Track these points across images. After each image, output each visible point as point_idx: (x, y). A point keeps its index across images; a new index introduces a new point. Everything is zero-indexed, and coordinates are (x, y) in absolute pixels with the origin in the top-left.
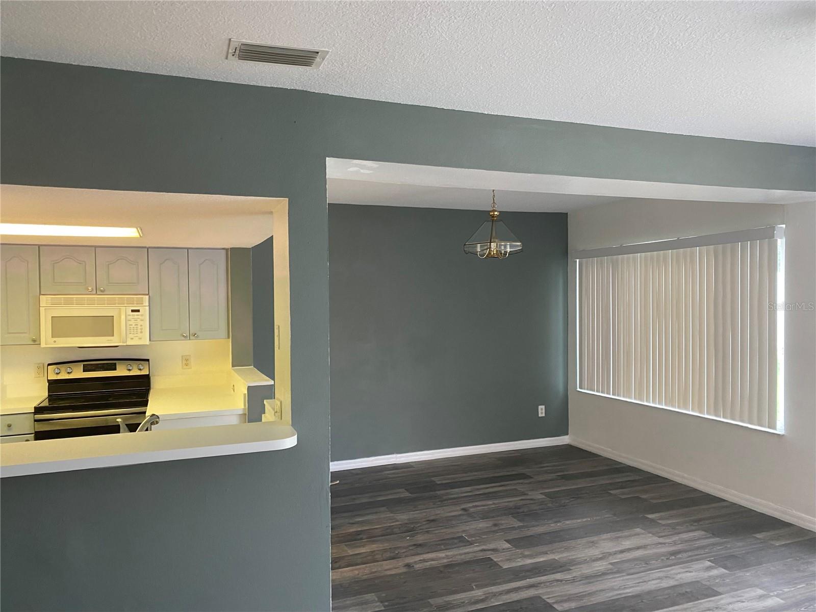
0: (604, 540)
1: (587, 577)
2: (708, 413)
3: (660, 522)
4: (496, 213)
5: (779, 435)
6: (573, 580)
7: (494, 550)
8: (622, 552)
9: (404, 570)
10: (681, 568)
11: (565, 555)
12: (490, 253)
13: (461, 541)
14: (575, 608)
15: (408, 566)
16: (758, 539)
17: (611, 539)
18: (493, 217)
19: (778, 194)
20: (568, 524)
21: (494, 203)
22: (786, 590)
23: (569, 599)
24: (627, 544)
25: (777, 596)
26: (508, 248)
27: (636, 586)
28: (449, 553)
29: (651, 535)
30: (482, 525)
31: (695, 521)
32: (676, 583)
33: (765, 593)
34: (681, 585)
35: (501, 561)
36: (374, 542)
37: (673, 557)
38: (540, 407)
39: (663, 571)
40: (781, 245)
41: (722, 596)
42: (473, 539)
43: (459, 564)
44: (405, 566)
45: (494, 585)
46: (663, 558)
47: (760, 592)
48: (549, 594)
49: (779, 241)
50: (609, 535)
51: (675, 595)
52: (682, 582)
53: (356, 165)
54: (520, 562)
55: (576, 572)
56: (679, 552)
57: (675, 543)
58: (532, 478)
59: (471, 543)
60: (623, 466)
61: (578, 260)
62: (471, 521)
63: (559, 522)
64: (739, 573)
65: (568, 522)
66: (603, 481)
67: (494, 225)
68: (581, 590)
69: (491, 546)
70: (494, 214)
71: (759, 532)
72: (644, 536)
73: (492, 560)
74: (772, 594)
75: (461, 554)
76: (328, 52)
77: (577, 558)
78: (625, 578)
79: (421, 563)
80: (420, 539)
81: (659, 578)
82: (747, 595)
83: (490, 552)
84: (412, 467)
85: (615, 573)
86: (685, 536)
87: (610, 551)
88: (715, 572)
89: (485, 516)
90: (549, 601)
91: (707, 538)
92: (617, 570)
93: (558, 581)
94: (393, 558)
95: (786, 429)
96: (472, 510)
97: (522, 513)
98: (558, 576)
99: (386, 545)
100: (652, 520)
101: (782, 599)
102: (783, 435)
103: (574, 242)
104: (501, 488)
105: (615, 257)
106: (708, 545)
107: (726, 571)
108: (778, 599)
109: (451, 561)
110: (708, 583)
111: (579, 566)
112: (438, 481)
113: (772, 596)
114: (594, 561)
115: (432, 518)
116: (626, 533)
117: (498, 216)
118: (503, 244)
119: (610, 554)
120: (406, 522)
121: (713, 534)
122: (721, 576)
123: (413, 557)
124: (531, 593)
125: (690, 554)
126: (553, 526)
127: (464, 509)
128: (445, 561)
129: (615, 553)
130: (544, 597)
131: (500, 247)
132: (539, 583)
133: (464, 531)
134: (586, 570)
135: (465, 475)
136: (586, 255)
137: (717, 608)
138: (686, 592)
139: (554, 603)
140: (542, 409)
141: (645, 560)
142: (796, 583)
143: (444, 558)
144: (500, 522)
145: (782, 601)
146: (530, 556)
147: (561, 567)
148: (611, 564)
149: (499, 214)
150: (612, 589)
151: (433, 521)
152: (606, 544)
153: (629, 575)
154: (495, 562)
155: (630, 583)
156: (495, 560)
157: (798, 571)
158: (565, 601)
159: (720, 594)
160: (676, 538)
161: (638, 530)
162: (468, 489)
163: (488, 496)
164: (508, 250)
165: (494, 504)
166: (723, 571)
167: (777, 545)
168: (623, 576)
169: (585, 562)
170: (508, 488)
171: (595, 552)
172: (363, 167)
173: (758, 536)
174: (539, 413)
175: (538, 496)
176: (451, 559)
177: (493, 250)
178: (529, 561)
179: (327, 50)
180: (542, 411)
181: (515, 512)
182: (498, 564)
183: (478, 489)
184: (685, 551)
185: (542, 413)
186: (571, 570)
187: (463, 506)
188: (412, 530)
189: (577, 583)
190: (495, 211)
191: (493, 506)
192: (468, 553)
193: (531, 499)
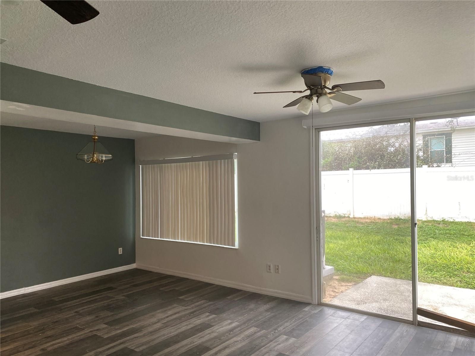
0: (159, 313)
1: (151, 332)
2: (207, 242)
3: (185, 299)
4: (96, 137)
5: (236, 249)
6: (144, 335)
7: (97, 330)
8: (167, 317)
9: (40, 353)
10: (196, 318)
11: (138, 324)
12: (92, 160)
13: (77, 329)
14: (146, 348)
15: (43, 350)
16: (229, 299)
17: (162, 312)
18: (94, 139)
19: (234, 139)
20: (139, 309)
21: (95, 131)
22: (240, 318)
23: (143, 344)
24: (170, 313)
25: (236, 322)
26: (104, 157)
27: (176, 331)
28: (70, 337)
29: (181, 306)
30: (89, 318)
31: (201, 296)
32: (194, 326)
33: (232, 321)
34: (196, 326)
35: (103, 335)
36: (15, 342)
37: (192, 314)
38: (120, 249)
39: (188, 322)
40: (236, 161)
41: (215, 327)
42: (84, 327)
43: (77, 342)
44: (41, 350)
45: (99, 348)
46: (187, 316)
47: (229, 321)
48: (131, 345)
49: (235, 160)
50: (161, 310)
51: (194, 331)
52: (197, 324)
53: (15, 105)
54: (113, 333)
55: (145, 332)
56: (195, 311)
57: (193, 308)
58: (116, 289)
59: (83, 329)
60: (165, 275)
61: (141, 166)
62: (81, 318)
63: (134, 308)
64: (221, 315)
65: (138, 308)
66: (156, 284)
67: (95, 144)
68: (148, 339)
69: (96, 328)
70: (95, 138)
71: (229, 296)
72: (178, 307)
73: (97, 335)
74: (234, 321)
75: (77, 336)
76: (6, 40)
77: (145, 325)
78: (170, 328)
79: (51, 346)
80: (49, 333)
81: (186, 325)
82: (224, 324)
83: (95, 331)
84: (37, 294)
85: (165, 327)
86: (197, 304)
87: (162, 317)
88: (211, 317)
89: (90, 313)
90: (132, 348)
91: (207, 303)
92: (166, 326)
93: (136, 337)
94: (32, 348)
95: (239, 246)
96: (81, 311)
97: (112, 307)
98: (136, 335)
99: (25, 342)
100: (182, 300)
101: (238, 322)
102: (238, 249)
103: (138, 155)
104: (98, 297)
105: (161, 165)
106: (208, 306)
107: (216, 316)
108: (237, 323)
109: (71, 341)
110: (208, 323)
111: (146, 328)
112: (56, 299)
113: (234, 322)
114: (154, 324)
115: (55, 320)
116: (169, 307)
117: (97, 139)
118: (100, 155)
119: (162, 319)
120: (37, 326)
121: (210, 301)
122: (214, 318)
123: (46, 344)
124: (122, 346)
125: (200, 311)
126: (131, 311)
127: (76, 312)
128: (68, 342)
129: (164, 318)
130: (129, 347)
131: (99, 157)
132: (126, 341)
133: (78, 324)
134: (150, 329)
135: (74, 293)
136: (145, 163)
137: (212, 332)
138: (199, 328)
139: (135, 349)
140: (120, 250)
141: (180, 318)
142: (244, 315)
143: (67, 340)
144: (99, 315)
145: (239, 323)
146: (120, 329)
147: (137, 330)
148: (163, 324)
149: (98, 138)
150: (164, 335)
151: (57, 322)
152: (160, 315)
153: (172, 327)
154: (99, 336)
155: (173, 330)
156: (99, 335)
157: (244, 309)
158: (141, 346)
159: (213, 326)
160: (193, 305)
161: (175, 305)
162: (78, 300)
163: (90, 302)
164: (104, 159)
165: (95, 306)
166: (214, 316)
167: (236, 300)
168: (169, 328)
169: (149, 325)
170: (102, 296)
171: (154, 320)
172: (19, 106)
173: (229, 298)
174: (119, 252)
175: (121, 297)
176: (71, 340)
177: (95, 158)
178: (119, 331)
179: (5, 39)
180: (120, 251)
181: (108, 308)
182: (101, 337)
183: (84, 300)
184: (198, 310)
185: (121, 252)
186: (142, 331)
187: (75, 311)
188: (43, 329)
189: (146, 336)
190: (95, 136)
191: (95, 307)
192: (81, 335)
193: (116, 300)
